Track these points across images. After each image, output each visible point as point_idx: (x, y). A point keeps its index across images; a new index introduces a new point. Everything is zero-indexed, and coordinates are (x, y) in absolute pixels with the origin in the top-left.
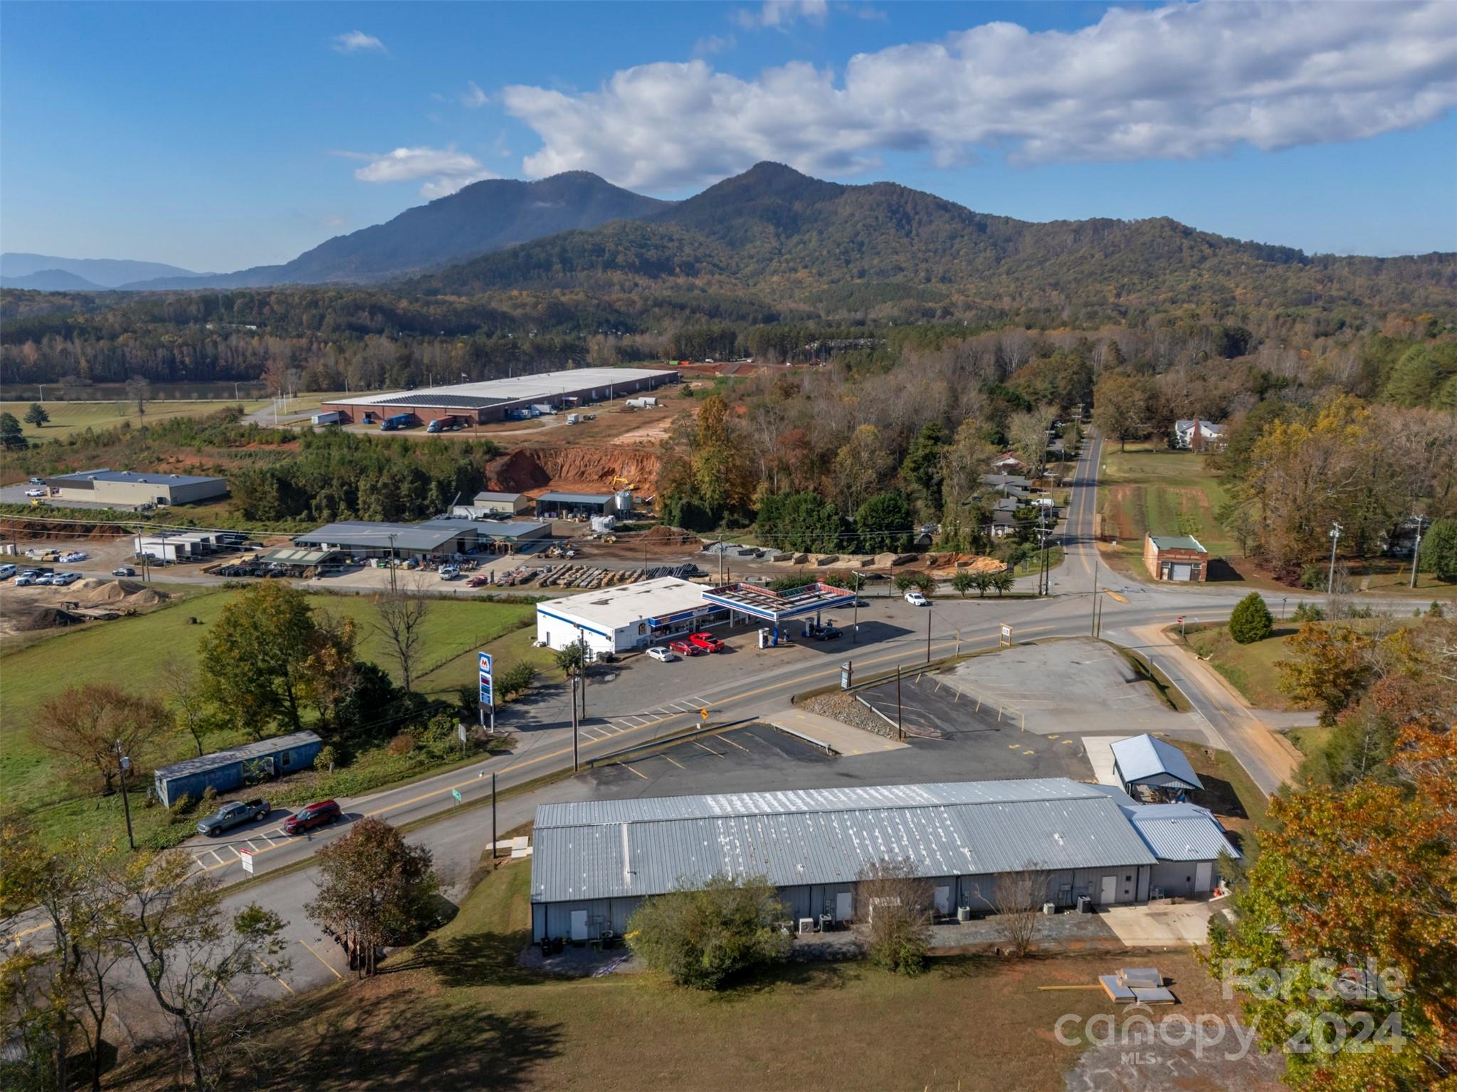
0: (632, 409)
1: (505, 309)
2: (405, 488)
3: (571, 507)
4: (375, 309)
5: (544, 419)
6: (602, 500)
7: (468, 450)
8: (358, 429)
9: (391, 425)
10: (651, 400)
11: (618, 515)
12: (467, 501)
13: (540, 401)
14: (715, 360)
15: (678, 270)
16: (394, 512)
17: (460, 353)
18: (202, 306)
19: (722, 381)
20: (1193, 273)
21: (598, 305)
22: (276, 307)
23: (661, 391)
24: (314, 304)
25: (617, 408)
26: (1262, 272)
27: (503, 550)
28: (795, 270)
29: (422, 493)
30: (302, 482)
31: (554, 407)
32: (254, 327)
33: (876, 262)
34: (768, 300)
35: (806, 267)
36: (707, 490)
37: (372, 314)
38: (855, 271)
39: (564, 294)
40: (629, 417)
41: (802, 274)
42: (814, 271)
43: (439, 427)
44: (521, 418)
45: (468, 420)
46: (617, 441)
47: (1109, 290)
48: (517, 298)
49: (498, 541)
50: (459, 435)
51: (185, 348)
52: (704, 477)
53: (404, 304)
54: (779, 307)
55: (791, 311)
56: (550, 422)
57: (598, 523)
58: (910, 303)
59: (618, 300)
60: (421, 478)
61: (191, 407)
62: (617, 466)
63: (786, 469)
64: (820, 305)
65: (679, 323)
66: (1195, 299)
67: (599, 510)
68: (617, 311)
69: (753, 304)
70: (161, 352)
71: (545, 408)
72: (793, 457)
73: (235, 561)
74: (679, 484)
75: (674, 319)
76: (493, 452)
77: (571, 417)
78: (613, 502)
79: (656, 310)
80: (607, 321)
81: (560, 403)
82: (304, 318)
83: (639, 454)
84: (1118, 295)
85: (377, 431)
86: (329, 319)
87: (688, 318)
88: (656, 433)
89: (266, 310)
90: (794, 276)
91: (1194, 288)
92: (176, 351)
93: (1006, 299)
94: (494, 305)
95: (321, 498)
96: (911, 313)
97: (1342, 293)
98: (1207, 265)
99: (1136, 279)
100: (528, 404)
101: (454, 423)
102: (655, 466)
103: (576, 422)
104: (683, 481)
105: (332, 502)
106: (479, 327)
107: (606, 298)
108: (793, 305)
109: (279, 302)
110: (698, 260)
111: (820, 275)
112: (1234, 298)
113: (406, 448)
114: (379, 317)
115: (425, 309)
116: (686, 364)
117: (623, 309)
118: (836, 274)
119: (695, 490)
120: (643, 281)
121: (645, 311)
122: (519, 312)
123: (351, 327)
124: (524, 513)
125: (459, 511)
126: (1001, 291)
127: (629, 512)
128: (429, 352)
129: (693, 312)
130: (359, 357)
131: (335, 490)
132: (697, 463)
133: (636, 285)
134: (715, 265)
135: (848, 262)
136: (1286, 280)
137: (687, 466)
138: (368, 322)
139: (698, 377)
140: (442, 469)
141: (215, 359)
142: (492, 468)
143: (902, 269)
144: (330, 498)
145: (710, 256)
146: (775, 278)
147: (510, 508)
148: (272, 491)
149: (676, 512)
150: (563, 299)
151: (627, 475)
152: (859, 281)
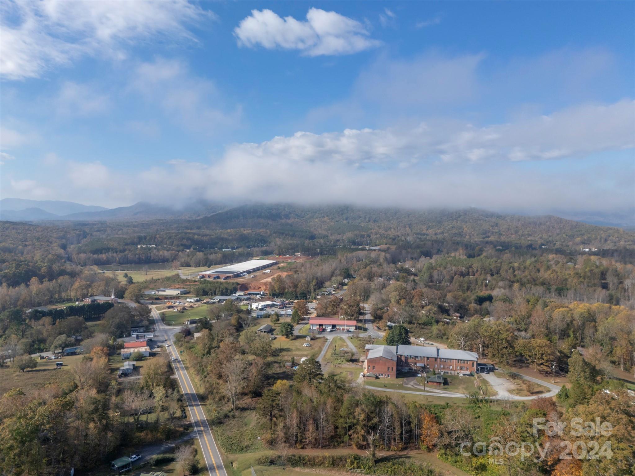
0: (265, 273)
1: (227, 237)
2: (224, 291)
3: (253, 294)
4: (188, 239)
5: (246, 276)
6: (259, 293)
7: (233, 283)
8: (207, 279)
9: (215, 278)
10: (269, 271)
11: (262, 295)
12: (235, 293)
13: (244, 272)
14: (289, 255)
15: (283, 217)
16: (222, 295)
17: (220, 256)
18: (138, 240)
19: (289, 263)
20: (454, 222)
21: (256, 234)
22: (159, 239)
23: (272, 267)
24: (170, 238)
25: (261, 273)
26: (476, 222)
27: (244, 300)
28: (324, 217)
29: (227, 292)
30: (206, 290)
31: (248, 273)
32: (154, 246)
33: (352, 214)
34: (312, 229)
35: (327, 216)
36: (277, 291)
37: (187, 240)
38: (344, 217)
39: (244, 230)
40: (264, 276)
41: (326, 218)
42: (330, 217)
43: (224, 279)
44: (241, 276)
45: (230, 277)
46: (262, 281)
47: (424, 228)
48: (230, 233)
49: (243, 299)
50: (228, 281)
51: (143, 255)
52: (276, 288)
53: (196, 237)
54: (315, 232)
55: (319, 234)
56: (247, 277)
57: (258, 296)
58: (357, 232)
59: (262, 232)
60: (227, 289)
61: (157, 273)
62: (261, 287)
63: (290, 287)
64: (329, 232)
65: (281, 240)
66: (449, 232)
67: (258, 294)
68: (261, 235)
69: (306, 232)
70: (137, 256)
71: (246, 274)
72: (291, 285)
73: (203, 302)
74: (272, 290)
75: (280, 238)
76: (238, 284)
77: (252, 276)
78: (260, 293)
79: (274, 235)
80: (258, 239)
81: (248, 272)
82: (168, 242)
83: (265, 284)
84: (427, 229)
85: (211, 280)
86: (175, 243)
87: (285, 237)
88: (269, 280)
89: (156, 240)
90: (323, 219)
91: (452, 227)
92: (141, 256)
93: (392, 230)
94: (222, 236)
95: (210, 293)
96: (357, 236)
97: (497, 231)
98: (459, 219)
99: (434, 224)
100: (242, 273)
101: (227, 278)
102: (268, 286)
103: (253, 277)
104: (272, 289)
105: (212, 294)
106: (219, 243)
107: (258, 231)
108: (320, 232)
109: (160, 237)
110: (290, 213)
111: (332, 219)
112: (462, 232)
113: (221, 283)
114: (190, 241)
115: (202, 238)
116: (281, 257)
117: (263, 235)
118: (338, 219)
119: (275, 291)
120: (270, 222)
121: (271, 235)
122: (230, 237)
123: (182, 245)
124: (245, 295)
125: (234, 295)
126: (392, 226)
127: (264, 295)
128: (212, 257)
129: (286, 235)
130: (194, 258)
131: (212, 291)
132: (275, 286)
133: (268, 224)
134: (296, 215)
135: (342, 214)
136: (482, 225)
137: (274, 286)
138: (186, 243)
139: (283, 262)
140: (230, 287)
141: (151, 257)
142: (239, 287)
143: (361, 217)
144: (211, 293)
145: (295, 211)
146: (316, 220)
147: (242, 294)
148: (202, 291)
149: (271, 294)
150: (245, 232)
151: (263, 288)
152: (345, 222)
